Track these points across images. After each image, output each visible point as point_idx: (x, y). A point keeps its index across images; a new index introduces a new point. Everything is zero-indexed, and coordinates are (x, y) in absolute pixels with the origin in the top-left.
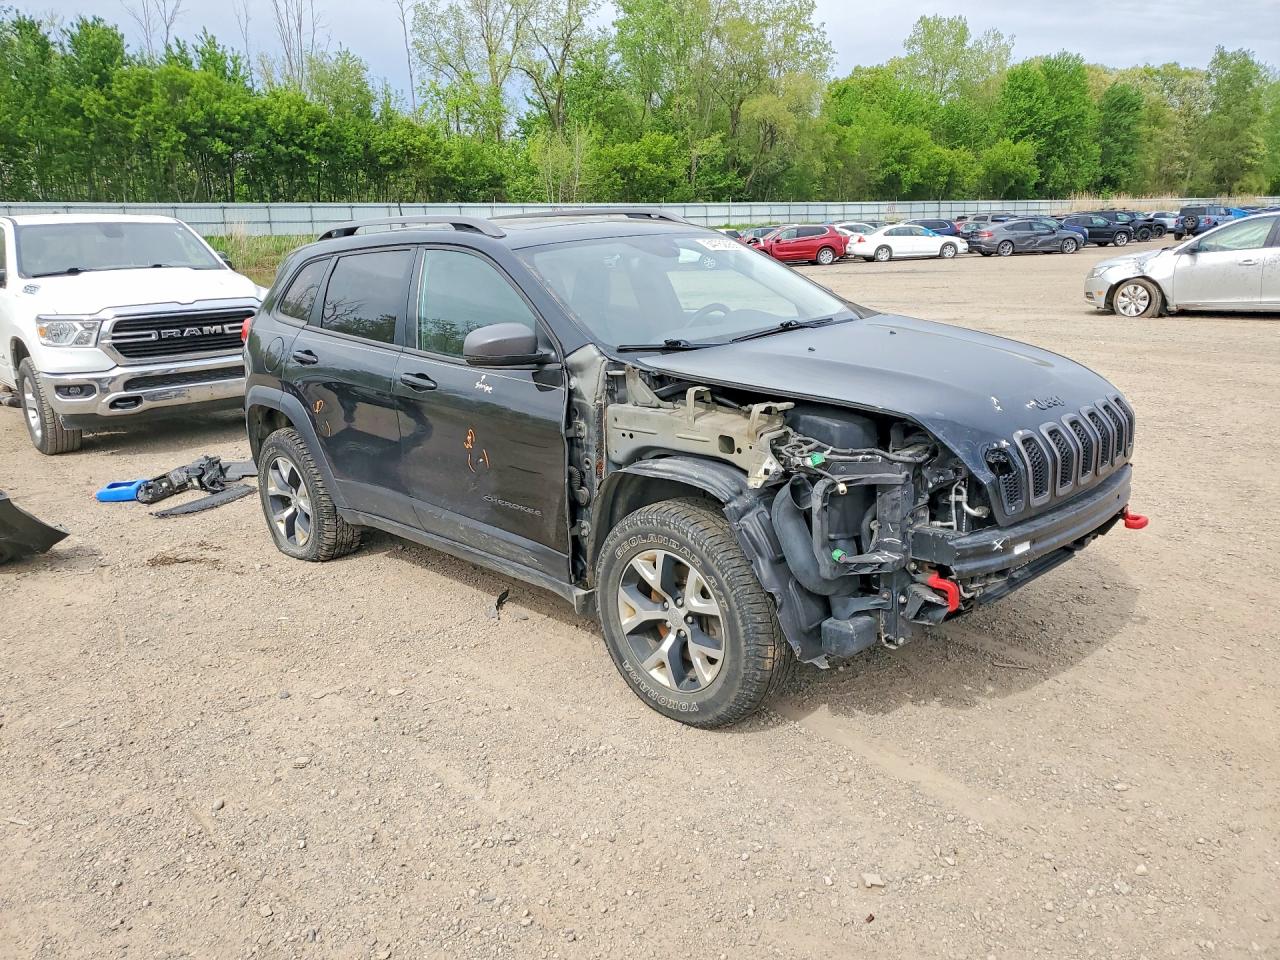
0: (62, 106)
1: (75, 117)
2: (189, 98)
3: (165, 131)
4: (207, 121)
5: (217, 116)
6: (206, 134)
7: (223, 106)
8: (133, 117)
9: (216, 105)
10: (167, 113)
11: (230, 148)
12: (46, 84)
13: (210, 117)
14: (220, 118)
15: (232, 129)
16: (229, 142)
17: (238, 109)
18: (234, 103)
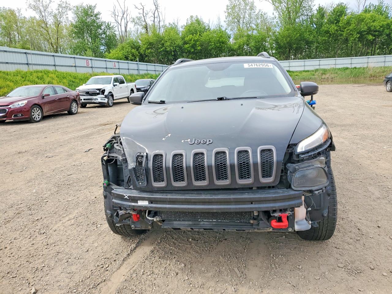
0: (324, 31)
1: (327, 34)
2: (363, 23)
3: (353, 35)
4: (368, 29)
5: (371, 27)
6: (367, 34)
7: (375, 24)
8: (344, 32)
9: (372, 24)
10: (354, 29)
11: (374, 38)
12: (321, 25)
13: (369, 28)
14: (372, 28)
15: (376, 31)
16: (374, 36)
17: (380, 24)
18: (379, 22)
